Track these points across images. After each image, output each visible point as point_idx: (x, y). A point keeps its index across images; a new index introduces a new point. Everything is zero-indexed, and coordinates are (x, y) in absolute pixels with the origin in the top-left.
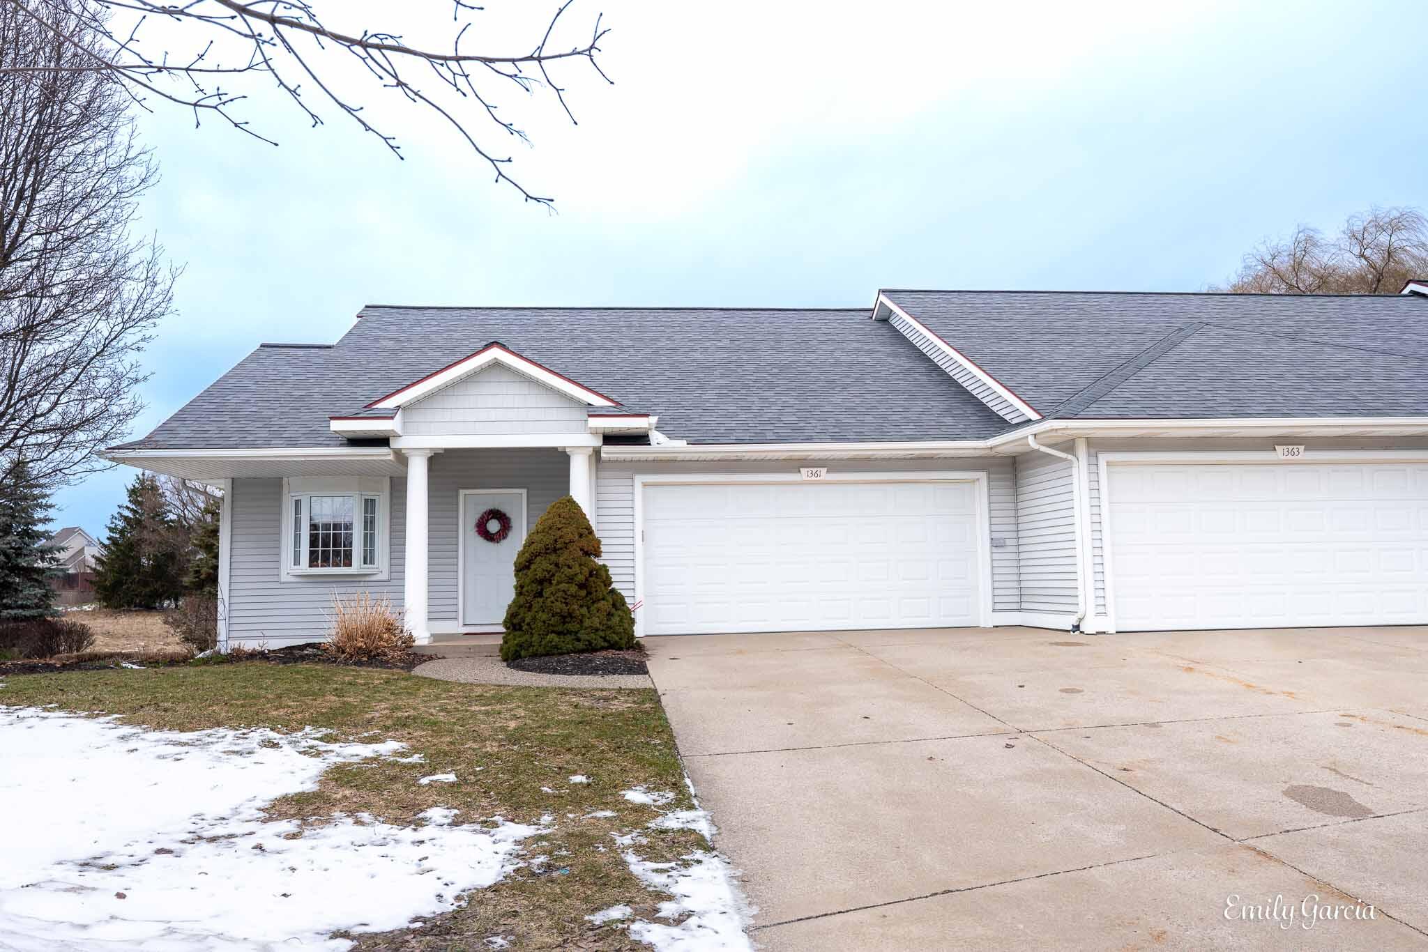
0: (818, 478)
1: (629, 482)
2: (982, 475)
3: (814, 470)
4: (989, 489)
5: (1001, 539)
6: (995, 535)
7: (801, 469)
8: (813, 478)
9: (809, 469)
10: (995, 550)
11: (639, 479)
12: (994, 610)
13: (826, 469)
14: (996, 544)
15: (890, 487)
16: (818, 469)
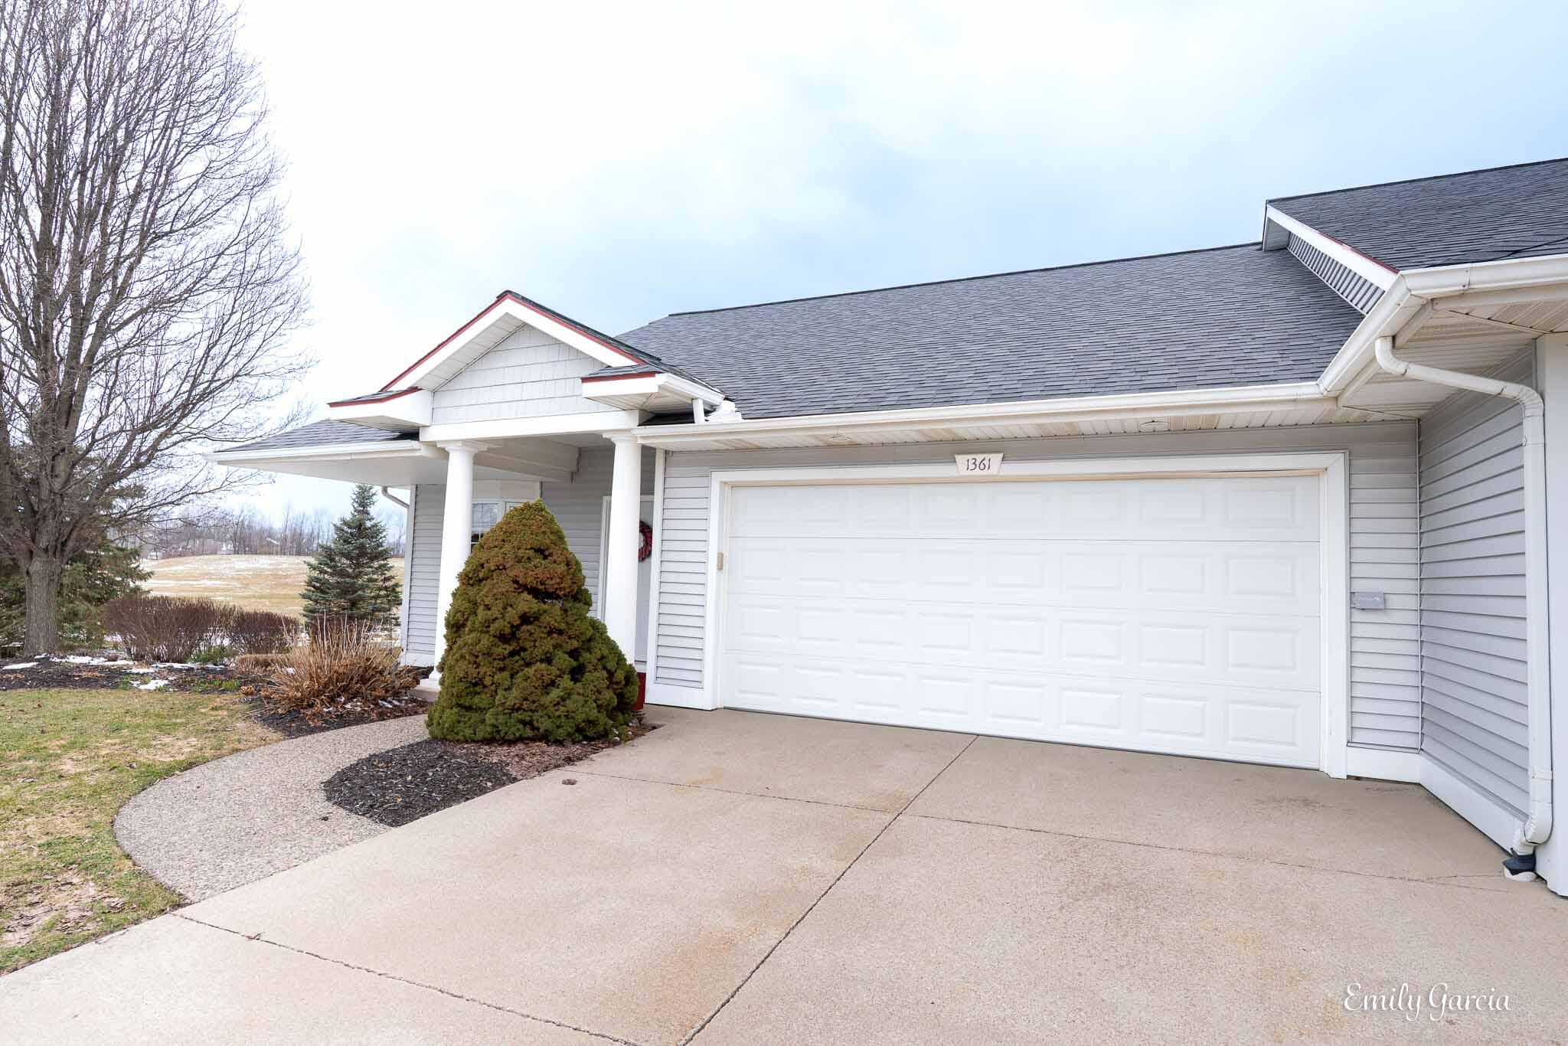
0: (986, 472)
1: (704, 481)
2: (1335, 463)
3: (979, 457)
4: (1350, 490)
5: (1377, 594)
6: (1359, 586)
7: (958, 458)
8: (977, 472)
9: (970, 457)
10: (1358, 616)
11: (718, 477)
12: (1350, 743)
13: (1001, 455)
14: (1357, 603)
15: (1133, 487)
16: (987, 456)
